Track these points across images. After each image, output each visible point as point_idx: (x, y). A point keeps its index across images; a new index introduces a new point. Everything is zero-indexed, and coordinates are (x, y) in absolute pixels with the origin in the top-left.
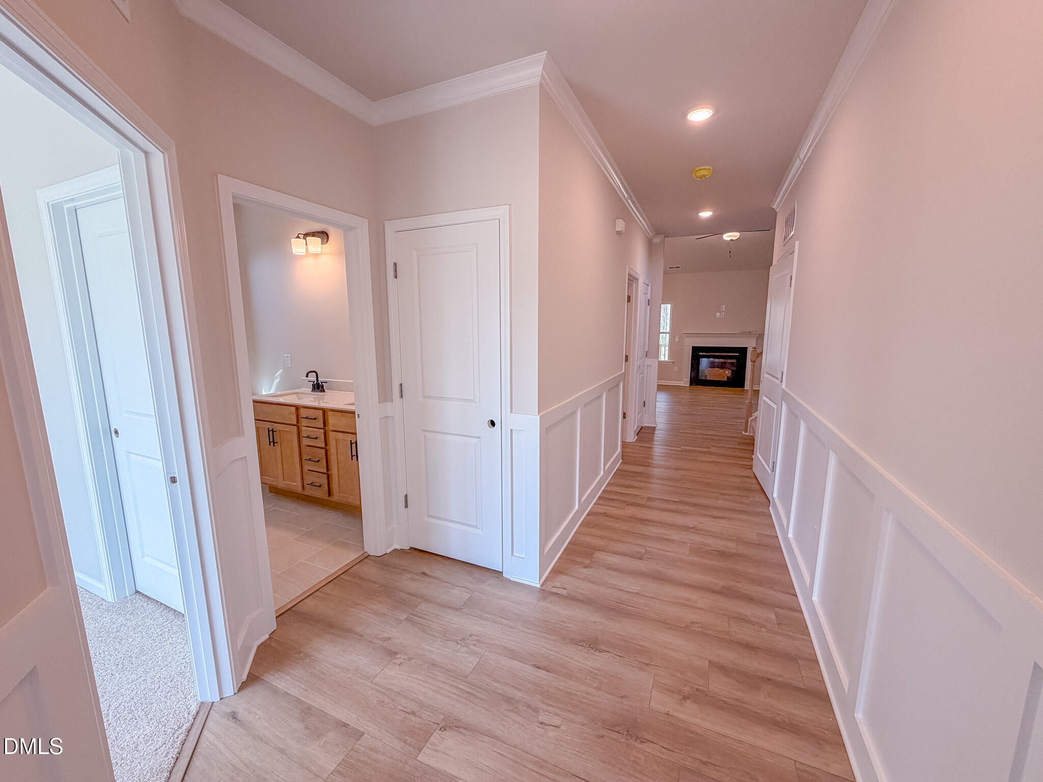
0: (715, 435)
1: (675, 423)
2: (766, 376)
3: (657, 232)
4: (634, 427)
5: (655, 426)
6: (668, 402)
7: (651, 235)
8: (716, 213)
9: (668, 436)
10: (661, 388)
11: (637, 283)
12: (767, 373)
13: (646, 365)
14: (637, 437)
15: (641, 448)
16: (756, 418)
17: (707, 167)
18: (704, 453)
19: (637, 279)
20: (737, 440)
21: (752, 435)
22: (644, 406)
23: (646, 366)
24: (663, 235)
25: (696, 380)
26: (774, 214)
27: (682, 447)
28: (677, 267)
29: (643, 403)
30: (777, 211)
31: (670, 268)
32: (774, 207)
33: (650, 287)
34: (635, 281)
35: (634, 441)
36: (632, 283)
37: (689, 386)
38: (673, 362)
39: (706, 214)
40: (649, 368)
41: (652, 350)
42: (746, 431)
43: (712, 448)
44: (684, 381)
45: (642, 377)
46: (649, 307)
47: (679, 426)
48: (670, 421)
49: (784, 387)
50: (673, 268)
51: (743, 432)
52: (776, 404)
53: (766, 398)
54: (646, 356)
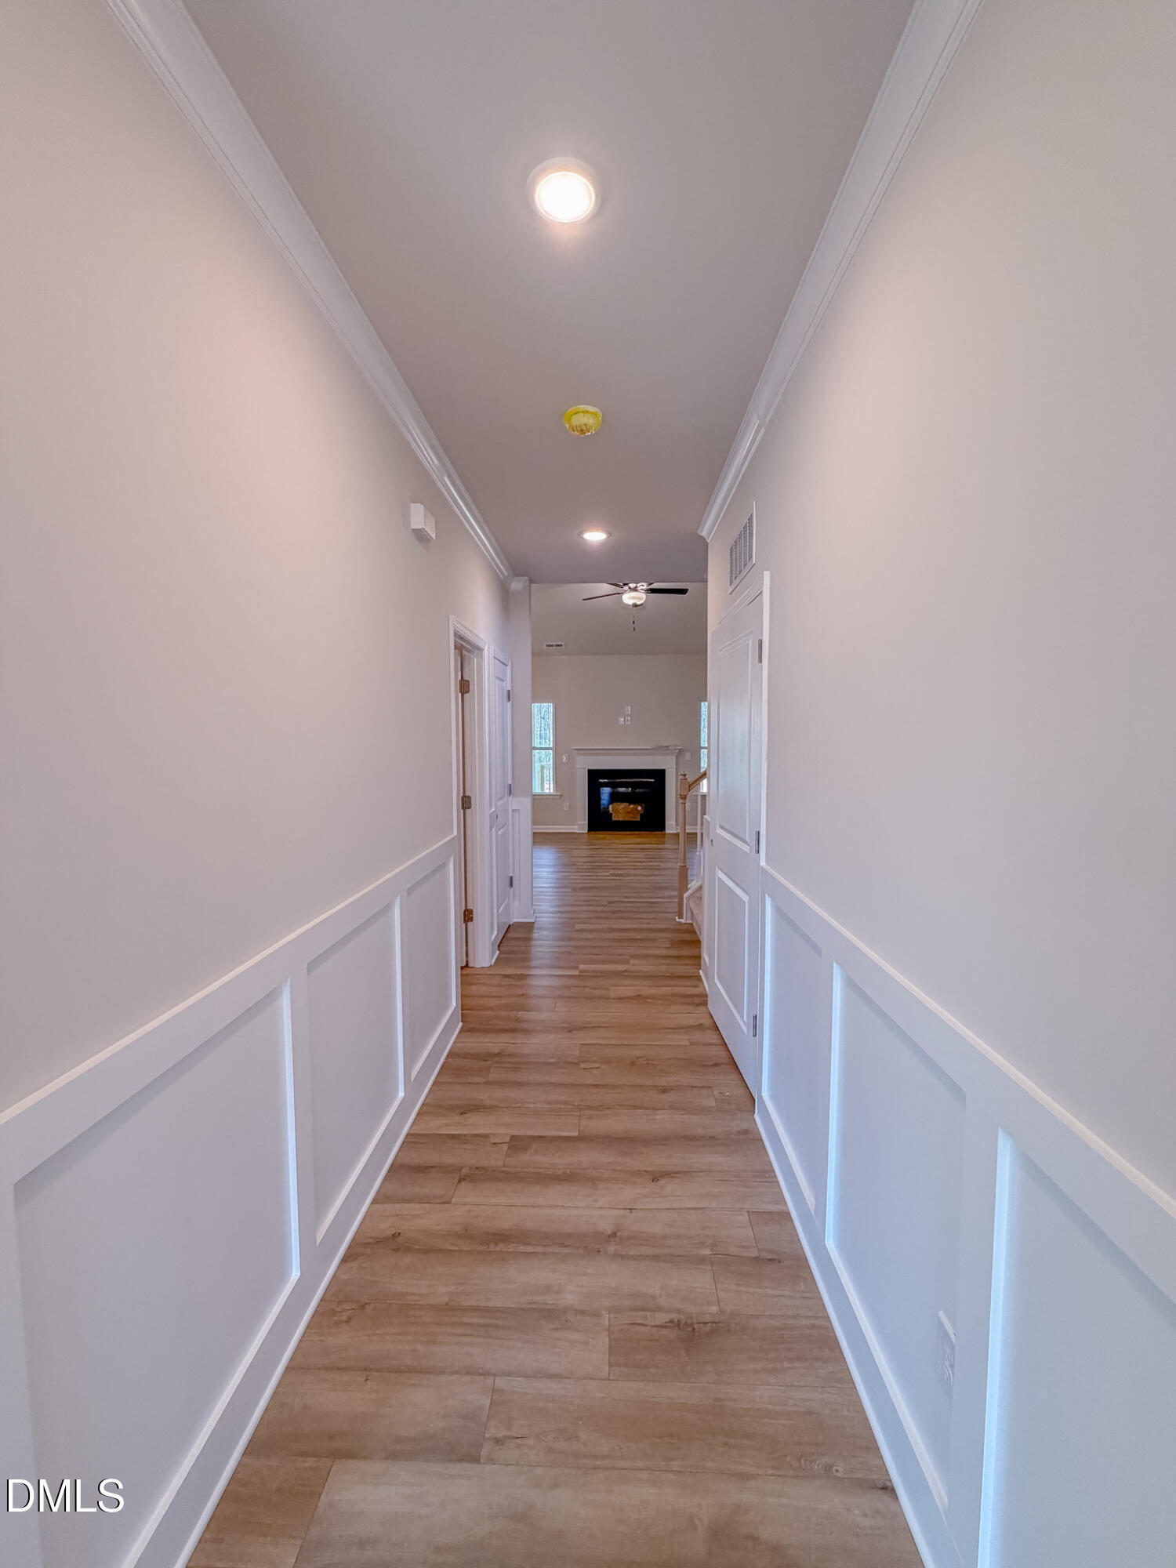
0: (634, 930)
1: (568, 909)
2: (720, 831)
3: (516, 571)
4: (492, 931)
5: (533, 920)
6: (555, 866)
7: (506, 573)
8: (611, 538)
9: (558, 943)
10: (540, 839)
11: (481, 658)
12: (722, 827)
13: (510, 810)
14: (498, 952)
15: (507, 981)
17: (591, 409)
18: (618, 974)
19: (481, 650)
20: (667, 935)
21: (691, 922)
22: (511, 885)
23: (510, 813)
24: (526, 578)
25: (599, 821)
26: (704, 544)
27: (582, 967)
28: (559, 645)
29: (508, 880)
30: (709, 541)
31: (547, 646)
32: (704, 534)
33: (509, 668)
34: (476, 652)
35: (493, 963)
36: (472, 656)
37: (586, 831)
38: (561, 795)
39: (595, 537)
40: (516, 814)
41: (517, 782)
42: (681, 917)
43: (632, 961)
44: (579, 825)
45: (504, 833)
46: (509, 705)
47: (572, 916)
48: (558, 906)
49: (763, 863)
50: (552, 646)
51: (677, 918)
52: (748, 894)
53: (723, 875)
54: (510, 794)
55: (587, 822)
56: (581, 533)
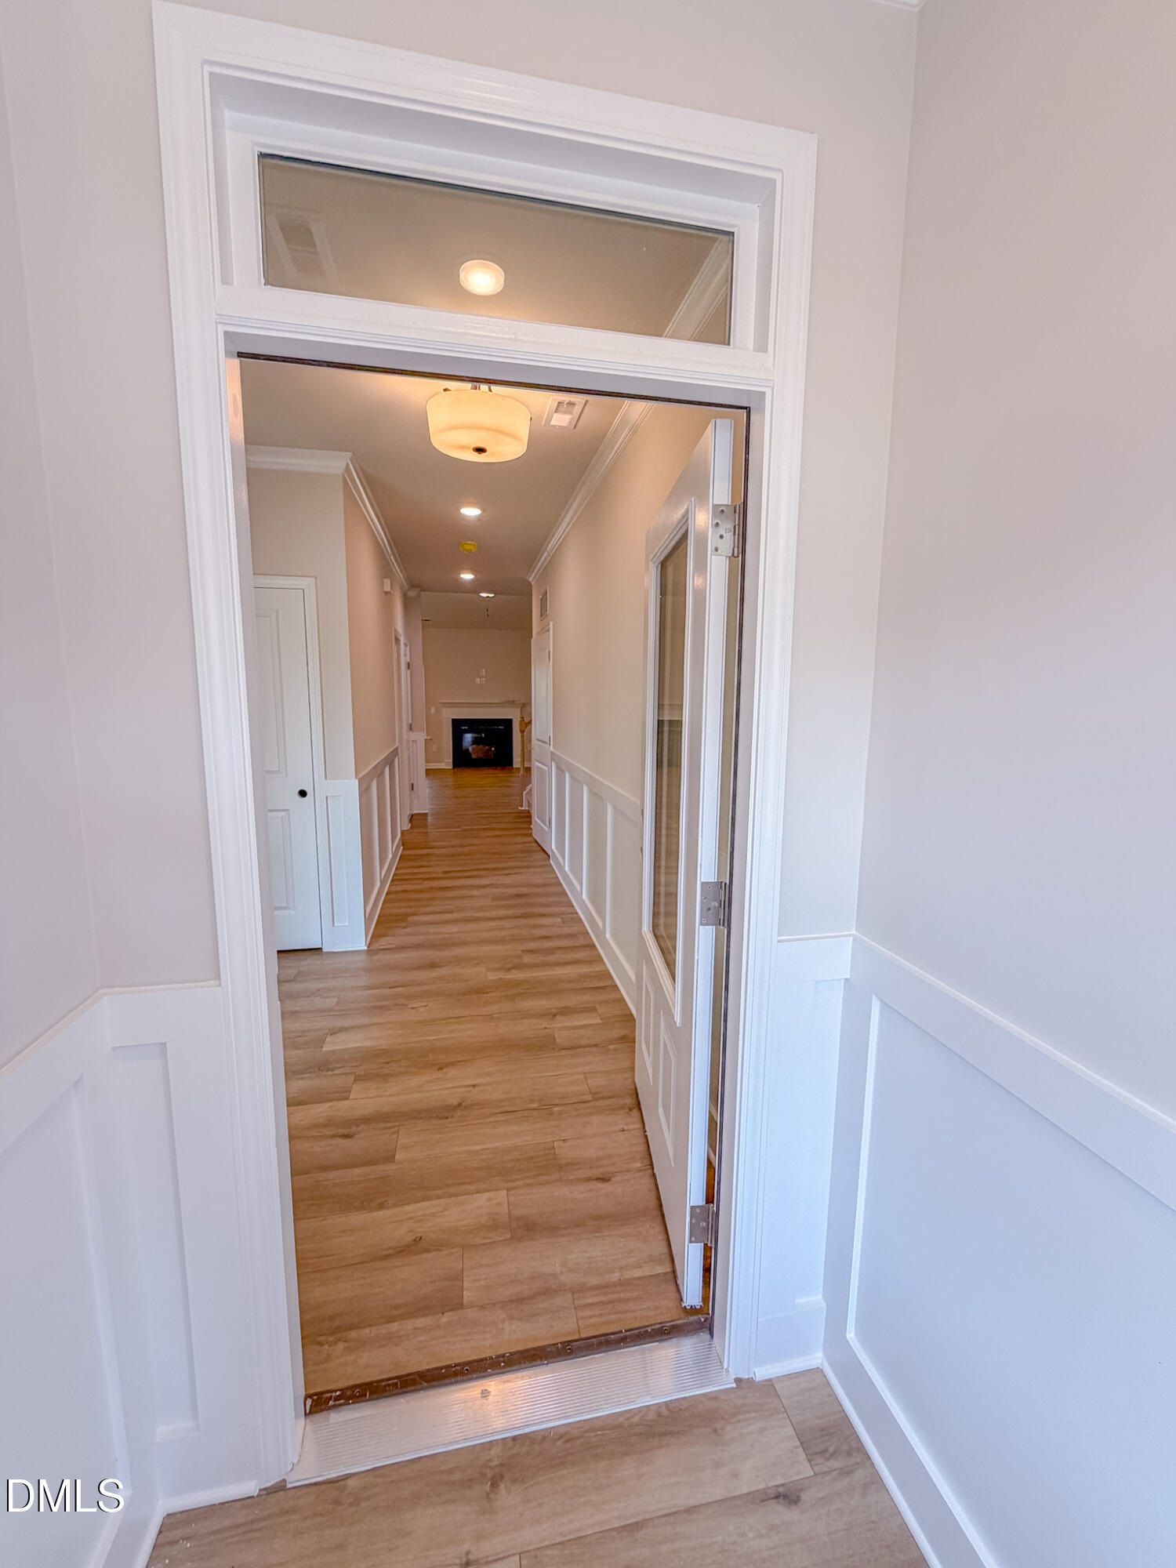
0: (492, 813)
2: (538, 744)
3: (413, 586)
4: (405, 815)
5: (426, 812)
6: (432, 787)
7: (407, 590)
8: (476, 577)
9: (441, 821)
11: (399, 645)
12: (539, 740)
13: (411, 740)
14: (410, 824)
15: (418, 833)
16: (531, 790)
17: (473, 543)
18: (484, 829)
19: (400, 640)
20: (514, 815)
21: (528, 809)
22: (413, 789)
24: (415, 589)
25: (461, 759)
27: (462, 828)
28: (427, 620)
29: (411, 785)
30: (532, 584)
32: (530, 580)
33: (409, 648)
35: (409, 827)
37: (451, 767)
38: (431, 739)
39: (467, 577)
40: (415, 744)
42: (522, 806)
43: (491, 824)
44: (446, 763)
45: (409, 754)
46: (409, 671)
48: (437, 805)
49: (552, 749)
51: (519, 807)
52: (546, 766)
53: (538, 763)
54: (411, 730)
55: (451, 760)
56: (460, 574)
